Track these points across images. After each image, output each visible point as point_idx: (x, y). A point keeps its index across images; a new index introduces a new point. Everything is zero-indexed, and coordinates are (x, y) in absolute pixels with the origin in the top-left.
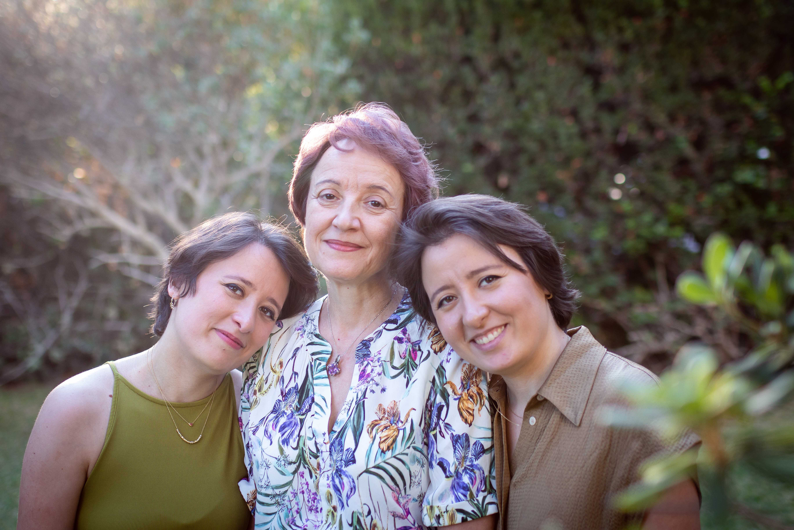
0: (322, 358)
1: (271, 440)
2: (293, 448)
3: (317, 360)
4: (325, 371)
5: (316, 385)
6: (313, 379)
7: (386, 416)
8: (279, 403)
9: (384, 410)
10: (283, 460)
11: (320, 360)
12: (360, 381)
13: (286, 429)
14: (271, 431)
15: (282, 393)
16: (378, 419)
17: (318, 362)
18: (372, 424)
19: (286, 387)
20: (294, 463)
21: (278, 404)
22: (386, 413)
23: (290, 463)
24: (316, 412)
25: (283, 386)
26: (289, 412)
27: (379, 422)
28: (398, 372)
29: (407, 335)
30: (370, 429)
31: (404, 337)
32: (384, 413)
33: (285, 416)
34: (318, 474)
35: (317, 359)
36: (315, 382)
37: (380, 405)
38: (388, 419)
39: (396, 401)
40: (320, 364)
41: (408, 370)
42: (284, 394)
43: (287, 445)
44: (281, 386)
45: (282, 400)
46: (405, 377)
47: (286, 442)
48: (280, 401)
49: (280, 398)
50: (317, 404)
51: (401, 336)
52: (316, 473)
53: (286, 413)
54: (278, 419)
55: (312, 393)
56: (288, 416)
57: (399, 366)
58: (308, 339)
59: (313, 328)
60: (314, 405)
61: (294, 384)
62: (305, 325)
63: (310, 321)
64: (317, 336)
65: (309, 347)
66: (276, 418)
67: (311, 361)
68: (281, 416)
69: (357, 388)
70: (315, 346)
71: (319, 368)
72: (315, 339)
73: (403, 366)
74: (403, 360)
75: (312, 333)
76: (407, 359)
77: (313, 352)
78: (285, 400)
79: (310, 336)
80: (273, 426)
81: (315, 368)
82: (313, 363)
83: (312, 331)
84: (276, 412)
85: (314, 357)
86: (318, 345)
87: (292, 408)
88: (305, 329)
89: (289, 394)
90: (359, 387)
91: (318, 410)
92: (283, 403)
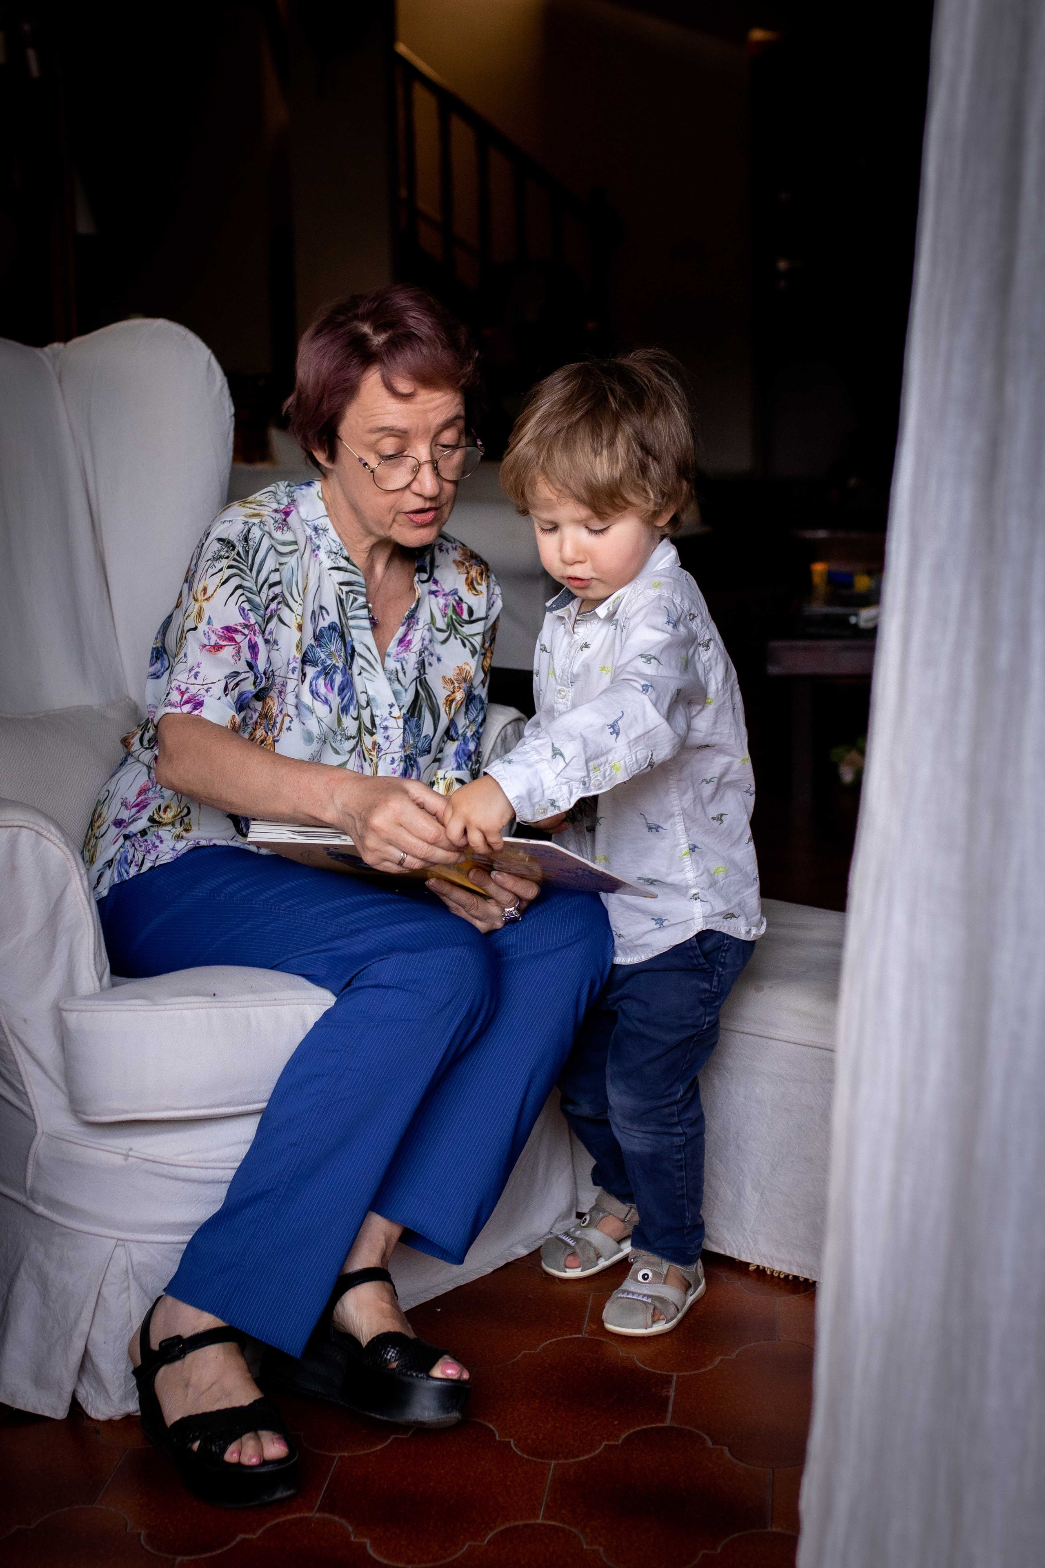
0: (356, 591)
1: (330, 706)
2: (353, 718)
3: (350, 593)
4: (366, 610)
5: (353, 628)
6: (347, 619)
7: (456, 685)
8: (312, 649)
9: (451, 680)
10: (340, 734)
11: (354, 594)
12: (399, 647)
13: (346, 691)
14: (326, 693)
15: (314, 634)
16: (450, 693)
17: (352, 596)
18: (447, 701)
19: (318, 625)
20: (354, 738)
22: (455, 682)
23: (348, 738)
24: (362, 668)
26: (340, 665)
27: (453, 696)
28: (446, 634)
29: (442, 587)
30: (447, 709)
32: (453, 683)
33: (339, 671)
34: (373, 756)
35: (351, 591)
36: (351, 623)
37: (444, 677)
38: (460, 688)
39: (459, 665)
40: (355, 599)
41: (456, 630)
42: (316, 636)
43: (347, 714)
44: (314, 625)
45: (315, 645)
46: (456, 638)
47: (345, 709)
48: (313, 646)
49: (313, 641)
50: (360, 655)
51: (434, 588)
52: (370, 754)
53: (338, 667)
54: (332, 677)
55: (350, 639)
56: (341, 671)
57: (444, 627)
58: (330, 560)
59: (335, 545)
60: (356, 657)
61: (324, 623)
62: (313, 537)
63: (321, 532)
64: (347, 559)
65: (332, 572)
66: (327, 674)
67: (339, 592)
68: (334, 672)
69: (398, 656)
70: (342, 573)
71: (356, 604)
72: (343, 563)
73: (448, 626)
74: (446, 619)
75: (335, 553)
76: (449, 616)
77: (341, 580)
78: (320, 646)
79: (333, 556)
80: (326, 686)
81: (347, 603)
82: (343, 596)
83: (335, 550)
84: (314, 664)
85: (345, 588)
86: (346, 571)
87: (342, 660)
88: (318, 543)
89: (323, 637)
90: (401, 656)
91: (366, 666)
92: (318, 649)
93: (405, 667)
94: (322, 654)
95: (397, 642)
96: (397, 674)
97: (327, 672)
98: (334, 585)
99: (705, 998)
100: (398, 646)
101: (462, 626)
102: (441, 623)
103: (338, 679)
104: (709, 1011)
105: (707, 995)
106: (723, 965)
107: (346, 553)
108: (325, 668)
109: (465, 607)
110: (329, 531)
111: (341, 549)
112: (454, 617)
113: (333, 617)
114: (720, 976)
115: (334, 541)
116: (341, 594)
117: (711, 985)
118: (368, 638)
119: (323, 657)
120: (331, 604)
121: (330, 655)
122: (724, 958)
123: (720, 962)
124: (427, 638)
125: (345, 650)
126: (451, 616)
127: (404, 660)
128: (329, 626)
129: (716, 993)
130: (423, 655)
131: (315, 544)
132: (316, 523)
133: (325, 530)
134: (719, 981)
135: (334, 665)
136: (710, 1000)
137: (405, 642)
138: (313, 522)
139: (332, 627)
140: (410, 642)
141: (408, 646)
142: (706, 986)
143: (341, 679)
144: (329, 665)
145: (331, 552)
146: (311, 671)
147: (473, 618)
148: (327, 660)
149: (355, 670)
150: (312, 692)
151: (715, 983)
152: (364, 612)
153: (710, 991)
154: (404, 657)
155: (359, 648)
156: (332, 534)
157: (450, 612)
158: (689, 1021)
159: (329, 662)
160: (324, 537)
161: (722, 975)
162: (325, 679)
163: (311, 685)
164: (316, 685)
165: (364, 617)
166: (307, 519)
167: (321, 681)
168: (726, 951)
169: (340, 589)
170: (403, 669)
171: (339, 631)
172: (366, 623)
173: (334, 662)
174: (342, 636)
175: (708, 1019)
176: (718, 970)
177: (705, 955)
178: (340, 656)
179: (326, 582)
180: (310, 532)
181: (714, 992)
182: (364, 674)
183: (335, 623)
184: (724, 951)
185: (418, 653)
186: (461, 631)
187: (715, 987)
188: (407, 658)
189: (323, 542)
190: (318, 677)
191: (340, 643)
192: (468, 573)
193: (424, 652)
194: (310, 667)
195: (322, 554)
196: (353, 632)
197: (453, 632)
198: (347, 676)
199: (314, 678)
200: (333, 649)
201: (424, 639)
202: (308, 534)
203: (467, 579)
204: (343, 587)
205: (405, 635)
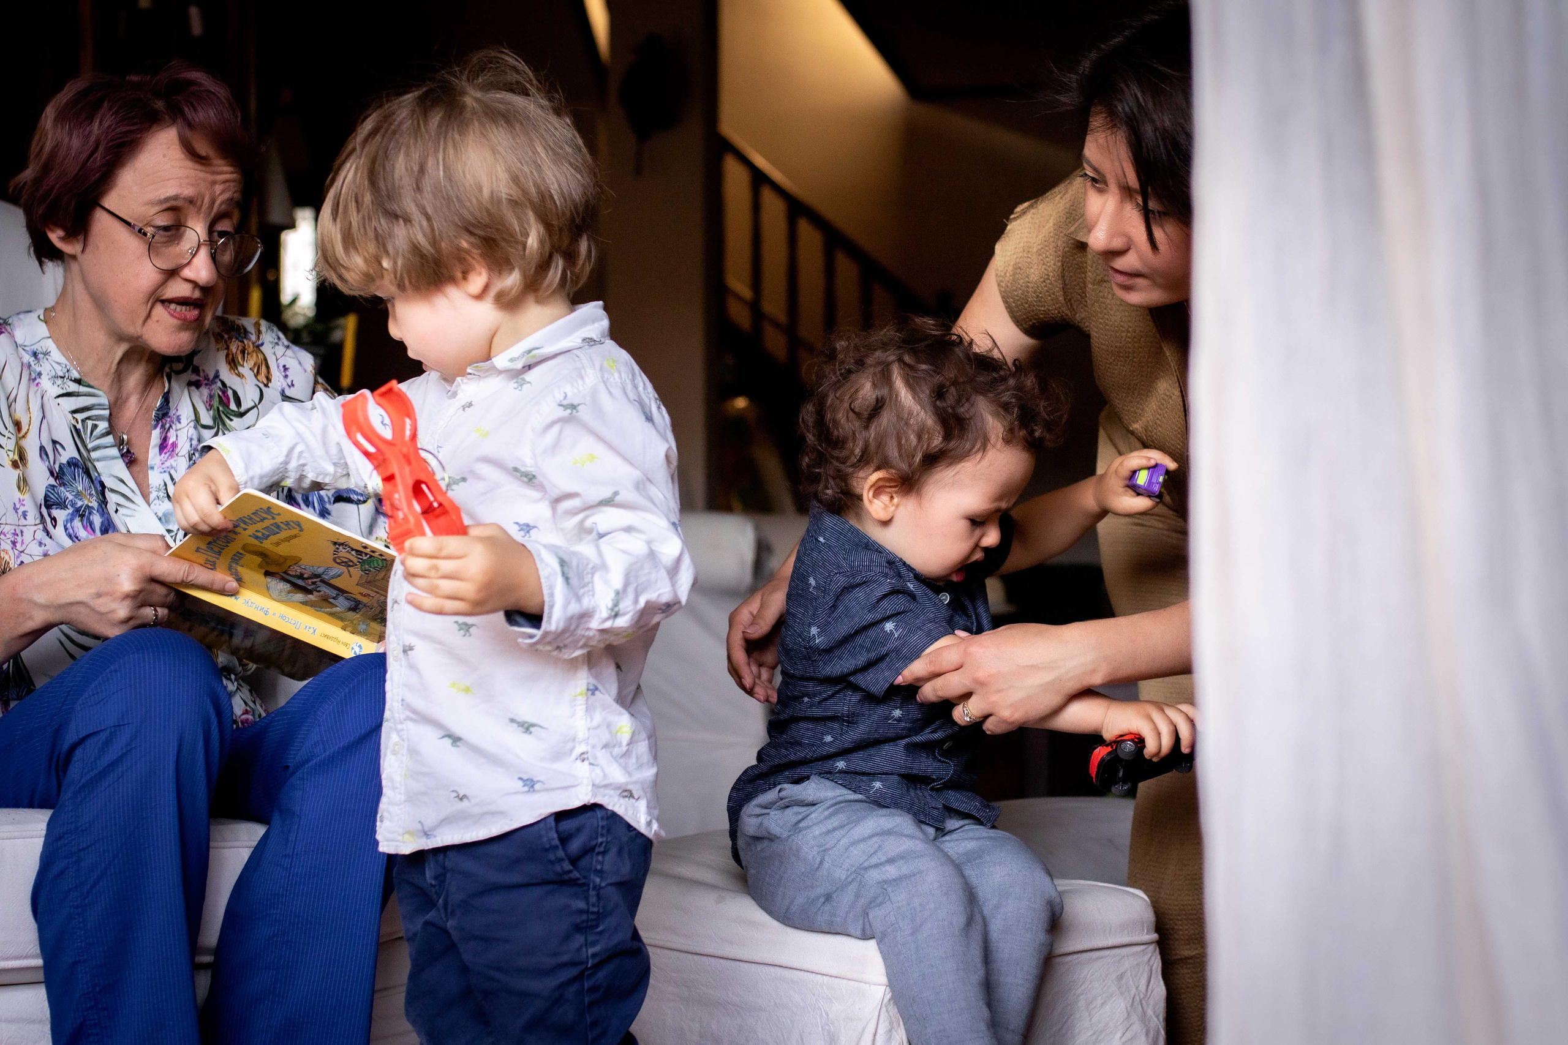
0: (96, 416)
3: (87, 421)
4: (111, 437)
5: (98, 460)
6: (88, 451)
8: (54, 490)
11: (93, 420)
12: (163, 455)
15: (52, 473)
17: (90, 423)
19: (54, 463)
21: (53, 492)
24: (118, 505)
25: (49, 462)
29: (202, 374)
31: (198, 378)
33: (94, 512)
35: (88, 418)
36: (94, 455)
40: (95, 427)
42: (56, 475)
44: (47, 463)
45: (56, 485)
48: (53, 486)
49: (52, 481)
50: (112, 491)
51: (194, 378)
53: (91, 508)
55: (96, 474)
56: (98, 511)
57: (210, 422)
58: (56, 386)
59: (60, 368)
60: (108, 494)
61: (64, 458)
62: (32, 364)
63: (40, 356)
64: (78, 382)
65: (60, 400)
66: (82, 516)
67: (74, 422)
68: (90, 513)
69: (164, 466)
70: (73, 399)
71: (97, 432)
72: (73, 387)
73: (214, 420)
74: (211, 412)
75: (61, 377)
76: (215, 407)
77: (74, 408)
78: (63, 484)
79: (59, 382)
80: (85, 528)
81: (85, 434)
82: (79, 426)
83: (61, 374)
84: (62, 505)
85: (80, 416)
86: (78, 396)
87: (94, 498)
88: (38, 369)
89: (64, 474)
90: (168, 464)
91: (122, 501)
92: (62, 489)
93: (174, 477)
94: (68, 494)
95: (157, 450)
96: (166, 489)
97: (82, 513)
98: (65, 416)
99: (583, 922)
100: (160, 454)
101: (231, 420)
102: (206, 418)
103: (97, 520)
104: (591, 938)
105: (584, 917)
106: (600, 873)
107: (75, 375)
108: (77, 510)
109: (230, 393)
110: (51, 354)
111: (68, 371)
112: (221, 408)
113: (69, 452)
114: (598, 888)
115: (59, 364)
116: (76, 424)
117: (588, 903)
118: (119, 468)
119: (71, 497)
120: (66, 438)
121: (78, 495)
122: (602, 863)
123: (596, 870)
124: (195, 437)
125: (94, 487)
126: (218, 408)
127: (172, 468)
128: (68, 463)
129: (598, 913)
130: (194, 458)
131: (35, 371)
132: (35, 348)
133: (46, 353)
134: (598, 895)
135: (87, 506)
136: (589, 924)
137: (169, 447)
138: (32, 347)
139: (72, 463)
140: (174, 445)
141: (173, 450)
142: (581, 905)
143: (101, 520)
144: (81, 507)
145: (56, 377)
146: (60, 515)
147: (243, 409)
148: (77, 501)
149: (111, 507)
150: (70, 536)
151: (593, 900)
152: (110, 439)
153: (587, 912)
154: (171, 465)
155: (109, 482)
156: (56, 355)
157: (216, 403)
158: (565, 958)
159: (80, 503)
160: (45, 361)
161: (600, 888)
162: (82, 521)
163: (66, 529)
164: (72, 528)
165: (109, 445)
166: (25, 344)
167: (77, 523)
168: (604, 853)
169: (74, 418)
170: (172, 479)
171: (82, 467)
172: (115, 452)
173: (86, 502)
174: (87, 472)
175: (591, 951)
176: (594, 882)
177: (574, 861)
178: (91, 495)
179: (54, 412)
180: (27, 358)
181: (593, 913)
182: (121, 510)
183: (75, 458)
184: (598, 853)
185: (187, 456)
186: (230, 426)
187: (593, 905)
188: (174, 464)
189: (45, 368)
190: (72, 520)
191: (86, 481)
192: (228, 348)
193: (194, 454)
194: (58, 511)
195: (45, 382)
196: (97, 464)
197: (220, 427)
198: (106, 516)
199: (67, 521)
200: (80, 488)
201: (191, 439)
202: (25, 361)
203: (227, 356)
204: (76, 416)
205: (165, 440)
